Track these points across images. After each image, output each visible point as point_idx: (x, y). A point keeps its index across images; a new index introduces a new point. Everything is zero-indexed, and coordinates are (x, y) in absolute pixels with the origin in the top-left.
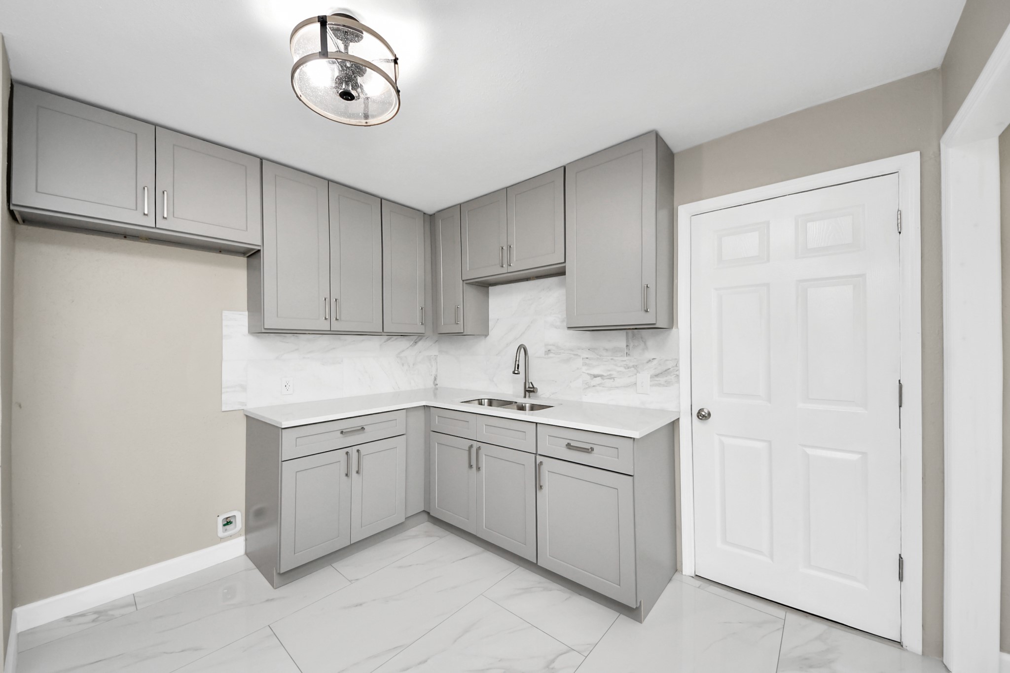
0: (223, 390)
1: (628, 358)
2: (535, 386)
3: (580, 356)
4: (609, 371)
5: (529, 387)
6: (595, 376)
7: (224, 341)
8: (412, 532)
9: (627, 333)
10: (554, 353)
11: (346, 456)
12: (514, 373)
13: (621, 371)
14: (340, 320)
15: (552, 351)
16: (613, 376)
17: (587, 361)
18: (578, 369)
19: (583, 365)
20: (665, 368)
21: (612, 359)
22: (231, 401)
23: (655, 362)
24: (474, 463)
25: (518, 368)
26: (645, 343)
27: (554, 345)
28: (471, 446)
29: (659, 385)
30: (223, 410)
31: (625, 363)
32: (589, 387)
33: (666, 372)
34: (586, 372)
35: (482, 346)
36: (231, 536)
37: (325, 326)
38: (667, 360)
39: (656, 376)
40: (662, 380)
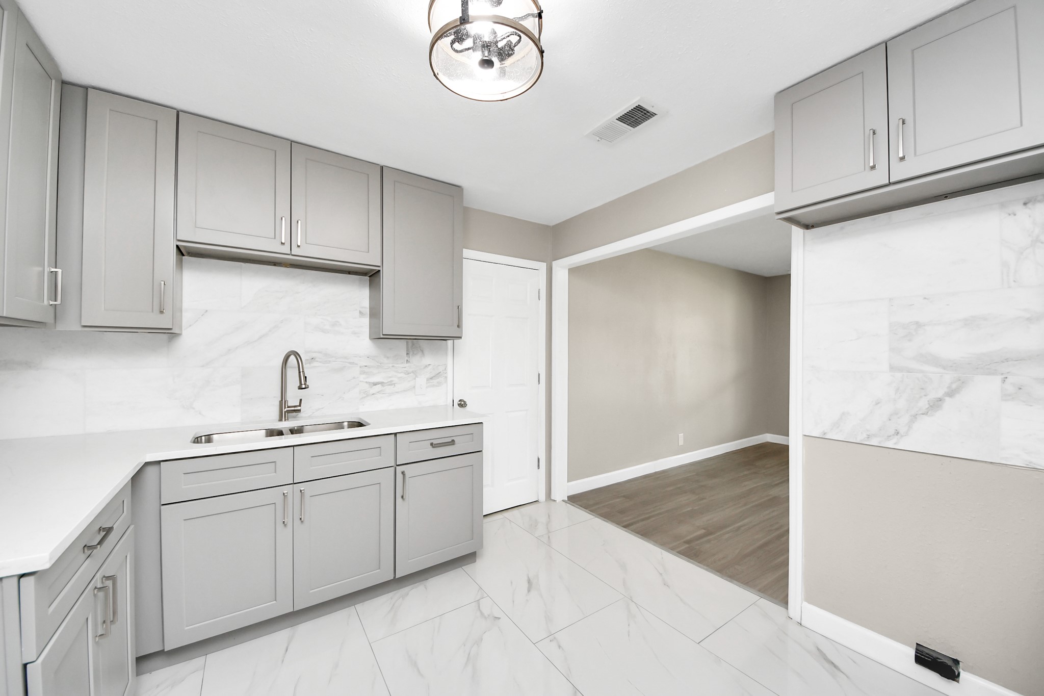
1: (408, 365)
3: (357, 364)
4: (390, 377)
6: (375, 384)
9: (407, 342)
10: (320, 362)
13: (401, 377)
15: (316, 360)
16: (394, 382)
17: (366, 369)
18: (354, 378)
19: (360, 374)
20: (437, 372)
21: (393, 366)
23: (430, 367)
25: (305, 381)
26: (422, 351)
27: (320, 352)
29: (433, 386)
31: (406, 369)
32: (368, 396)
33: (438, 375)
34: (365, 381)
38: (439, 365)
39: (430, 379)
40: (435, 381)
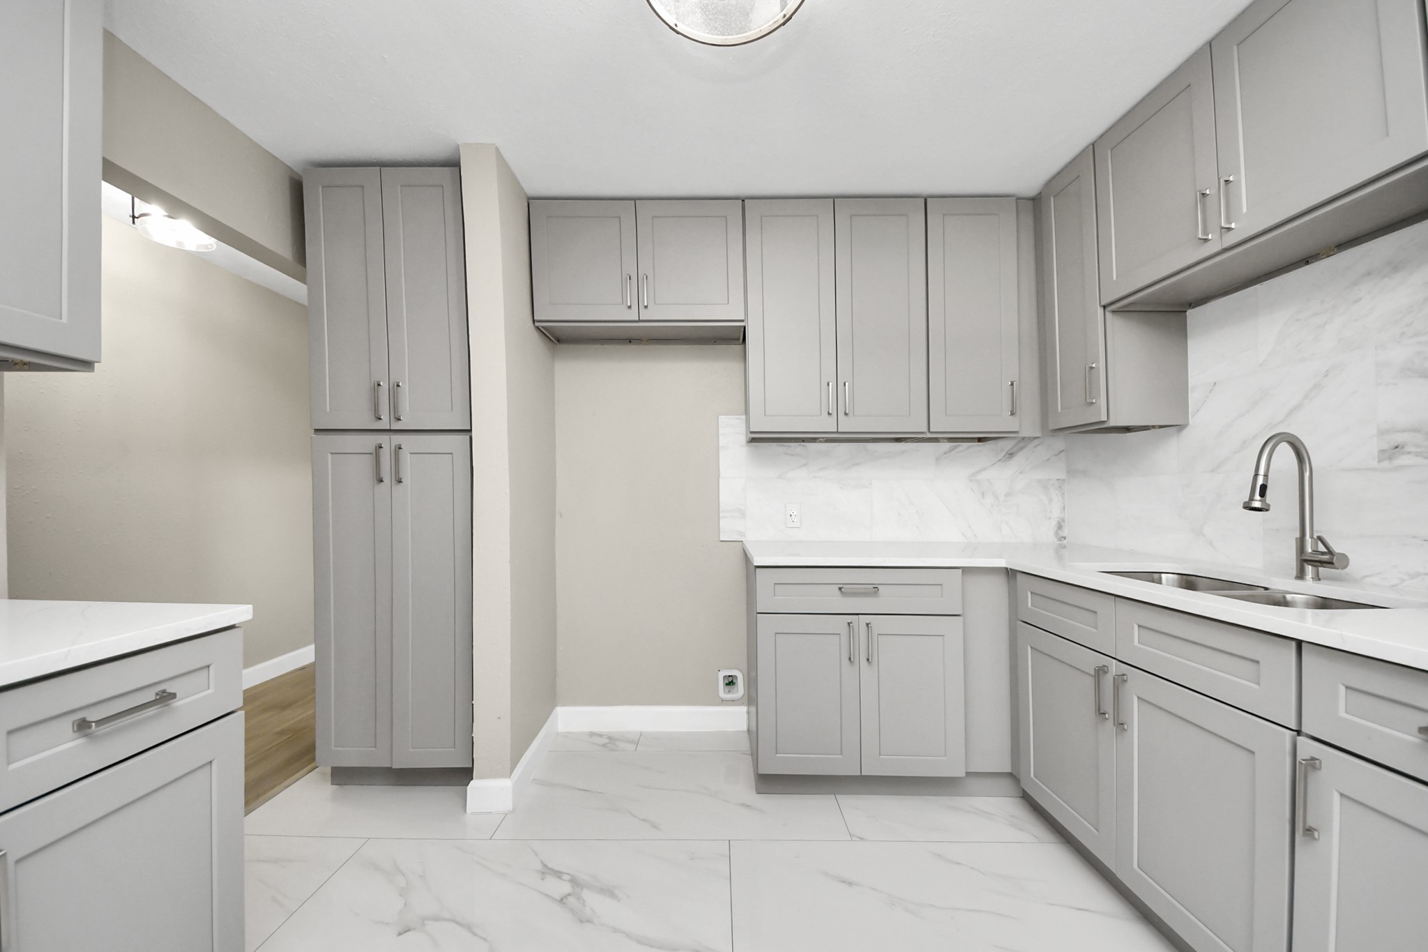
0: (721, 515)
2: (1337, 548)
5: (1316, 551)
7: (721, 453)
8: (981, 802)
10: (1417, 454)
11: (847, 627)
12: (1248, 507)
14: (851, 414)
15: (1407, 449)
22: (729, 529)
24: (1108, 706)
25: (1263, 494)
27: (1417, 432)
28: (1101, 671)
30: (721, 539)
35: (1170, 453)
36: (733, 701)
37: (828, 425)
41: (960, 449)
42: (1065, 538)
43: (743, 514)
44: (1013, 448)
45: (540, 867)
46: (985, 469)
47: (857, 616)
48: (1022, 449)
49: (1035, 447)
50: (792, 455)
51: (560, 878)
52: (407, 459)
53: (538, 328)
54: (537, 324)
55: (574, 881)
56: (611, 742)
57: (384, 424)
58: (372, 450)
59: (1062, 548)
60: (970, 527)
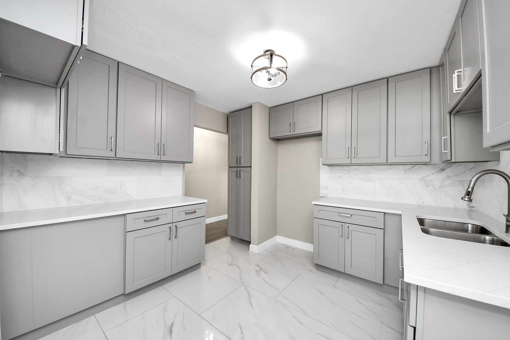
0: (320, 188)
7: (321, 169)
11: (341, 226)
14: (356, 158)
22: (323, 193)
30: (320, 196)
37: (348, 161)
41: (416, 167)
42: (473, 207)
43: (327, 188)
44: (444, 166)
45: (256, 264)
46: (428, 176)
47: (344, 223)
48: (449, 167)
49: (457, 166)
50: (344, 170)
51: (259, 267)
52: (242, 173)
53: (270, 139)
54: (270, 138)
55: (261, 269)
56: (287, 247)
57: (238, 166)
58: (236, 171)
59: (472, 211)
60: (420, 199)
